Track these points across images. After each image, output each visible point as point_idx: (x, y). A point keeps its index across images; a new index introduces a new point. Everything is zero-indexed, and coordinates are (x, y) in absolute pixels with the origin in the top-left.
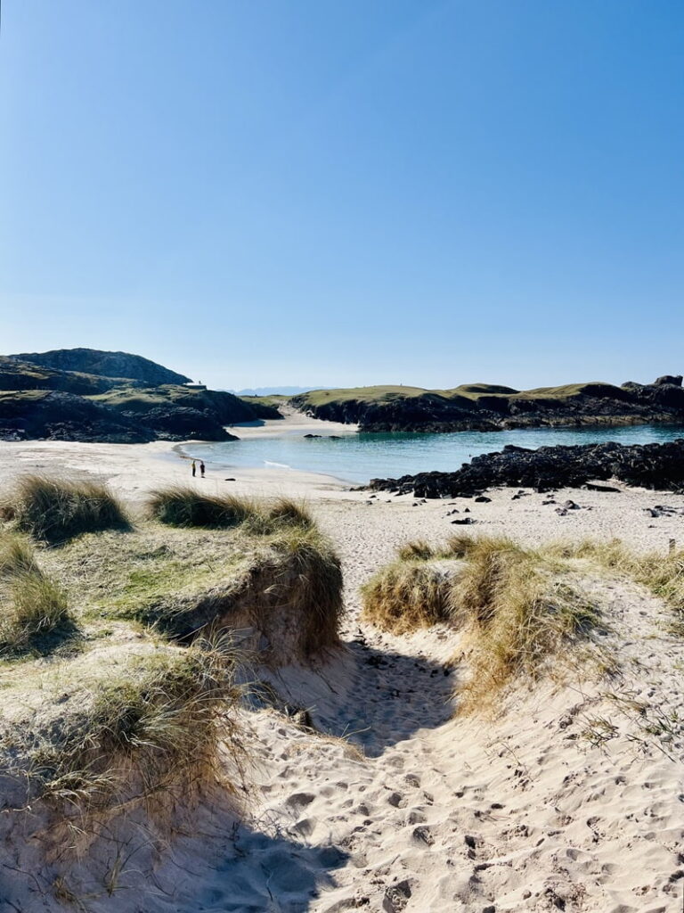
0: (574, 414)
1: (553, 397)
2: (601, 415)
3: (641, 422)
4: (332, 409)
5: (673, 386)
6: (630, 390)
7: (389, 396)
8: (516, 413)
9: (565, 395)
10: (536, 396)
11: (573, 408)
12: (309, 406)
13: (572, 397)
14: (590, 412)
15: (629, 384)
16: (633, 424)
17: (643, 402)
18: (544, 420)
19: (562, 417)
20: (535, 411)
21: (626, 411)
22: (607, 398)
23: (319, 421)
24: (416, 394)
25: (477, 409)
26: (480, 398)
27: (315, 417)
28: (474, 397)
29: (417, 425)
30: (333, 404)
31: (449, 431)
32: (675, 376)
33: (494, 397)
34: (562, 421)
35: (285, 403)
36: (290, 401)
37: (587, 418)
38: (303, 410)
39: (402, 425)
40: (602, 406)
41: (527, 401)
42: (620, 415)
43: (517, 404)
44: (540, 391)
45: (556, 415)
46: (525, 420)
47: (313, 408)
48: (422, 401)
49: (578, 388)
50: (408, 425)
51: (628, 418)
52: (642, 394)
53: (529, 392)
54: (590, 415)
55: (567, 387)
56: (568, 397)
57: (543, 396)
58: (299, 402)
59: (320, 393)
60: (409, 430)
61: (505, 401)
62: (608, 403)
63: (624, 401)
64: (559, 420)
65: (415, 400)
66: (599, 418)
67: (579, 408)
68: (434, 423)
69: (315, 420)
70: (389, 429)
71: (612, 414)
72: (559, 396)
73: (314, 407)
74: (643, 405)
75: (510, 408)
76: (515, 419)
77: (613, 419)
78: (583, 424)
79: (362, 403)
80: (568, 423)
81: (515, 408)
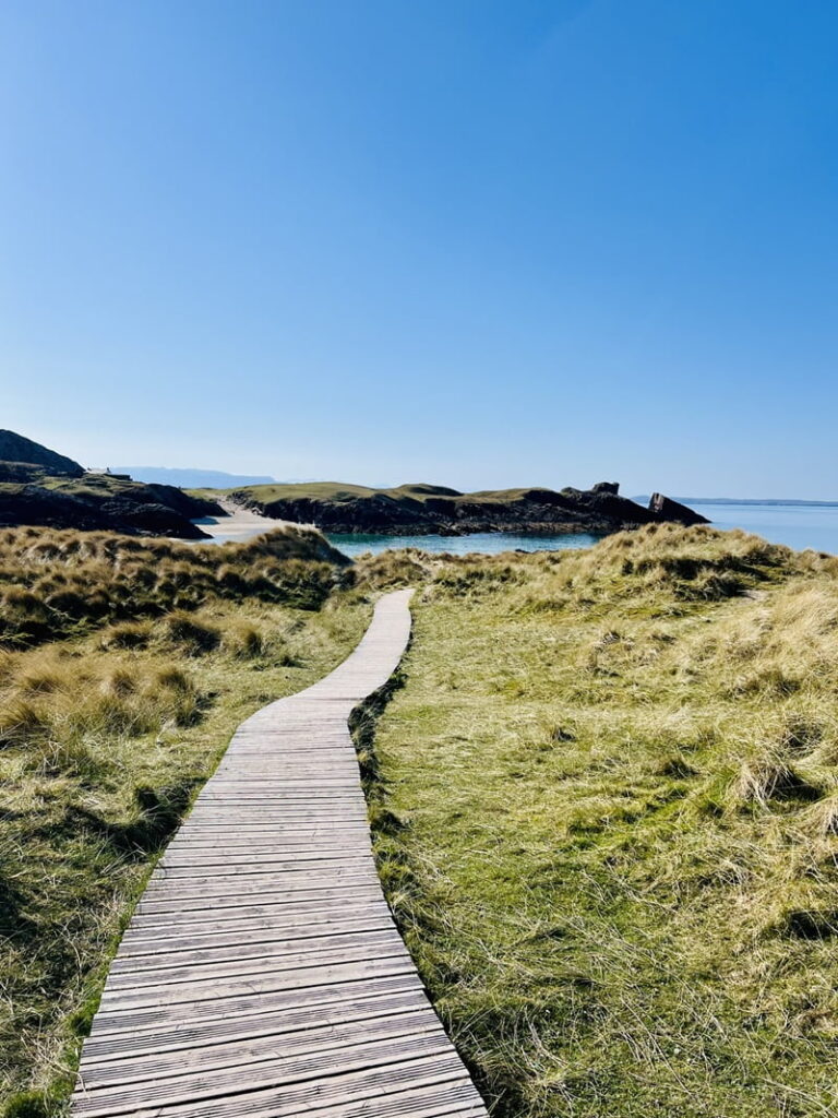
0: (518, 519)
1: (498, 501)
2: (543, 521)
3: (583, 530)
4: (283, 508)
5: (610, 494)
6: (570, 495)
7: (340, 496)
8: (463, 517)
9: (509, 500)
10: (481, 500)
11: (517, 514)
12: (254, 504)
13: (516, 502)
14: (533, 518)
15: (569, 490)
16: (574, 532)
17: (583, 509)
18: (492, 525)
19: (508, 522)
20: (482, 514)
21: (567, 518)
22: (549, 505)
23: (268, 519)
24: (369, 495)
25: (426, 512)
26: (427, 500)
27: (264, 516)
28: (421, 498)
29: (379, 527)
30: (283, 502)
31: (413, 534)
32: (611, 483)
33: (441, 500)
34: (510, 527)
35: (224, 499)
36: (230, 496)
37: (532, 524)
38: (247, 507)
39: (365, 528)
40: (545, 513)
41: (473, 505)
42: (563, 522)
43: (464, 508)
44: (484, 494)
45: (503, 520)
46: (476, 525)
47: (261, 506)
48: (375, 502)
49: (522, 492)
50: (371, 528)
51: (570, 525)
52: (581, 500)
53: (473, 495)
54: (535, 521)
55: (511, 491)
56: (512, 502)
57: (489, 500)
58: (239, 497)
59: (264, 489)
60: (372, 532)
61: (452, 503)
62: (550, 510)
63: (566, 508)
64: (506, 525)
65: (367, 501)
66: (543, 524)
67: (523, 514)
68: (396, 526)
69: (264, 519)
70: (350, 531)
71: (555, 521)
72: (504, 501)
73: (262, 504)
74: (583, 512)
75: (457, 511)
76: (463, 523)
77: (556, 526)
78: (529, 529)
79: (316, 502)
80: (516, 528)
81: (462, 511)
